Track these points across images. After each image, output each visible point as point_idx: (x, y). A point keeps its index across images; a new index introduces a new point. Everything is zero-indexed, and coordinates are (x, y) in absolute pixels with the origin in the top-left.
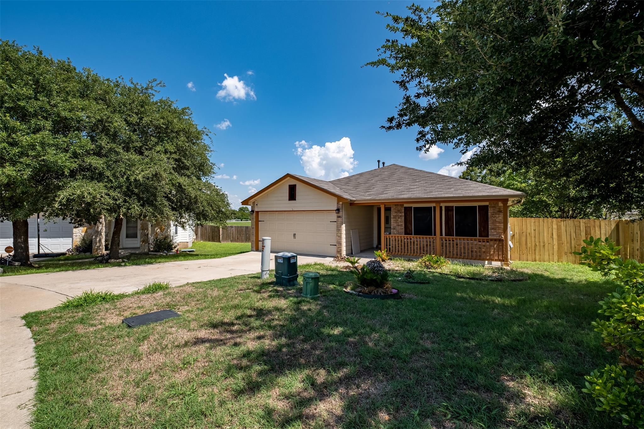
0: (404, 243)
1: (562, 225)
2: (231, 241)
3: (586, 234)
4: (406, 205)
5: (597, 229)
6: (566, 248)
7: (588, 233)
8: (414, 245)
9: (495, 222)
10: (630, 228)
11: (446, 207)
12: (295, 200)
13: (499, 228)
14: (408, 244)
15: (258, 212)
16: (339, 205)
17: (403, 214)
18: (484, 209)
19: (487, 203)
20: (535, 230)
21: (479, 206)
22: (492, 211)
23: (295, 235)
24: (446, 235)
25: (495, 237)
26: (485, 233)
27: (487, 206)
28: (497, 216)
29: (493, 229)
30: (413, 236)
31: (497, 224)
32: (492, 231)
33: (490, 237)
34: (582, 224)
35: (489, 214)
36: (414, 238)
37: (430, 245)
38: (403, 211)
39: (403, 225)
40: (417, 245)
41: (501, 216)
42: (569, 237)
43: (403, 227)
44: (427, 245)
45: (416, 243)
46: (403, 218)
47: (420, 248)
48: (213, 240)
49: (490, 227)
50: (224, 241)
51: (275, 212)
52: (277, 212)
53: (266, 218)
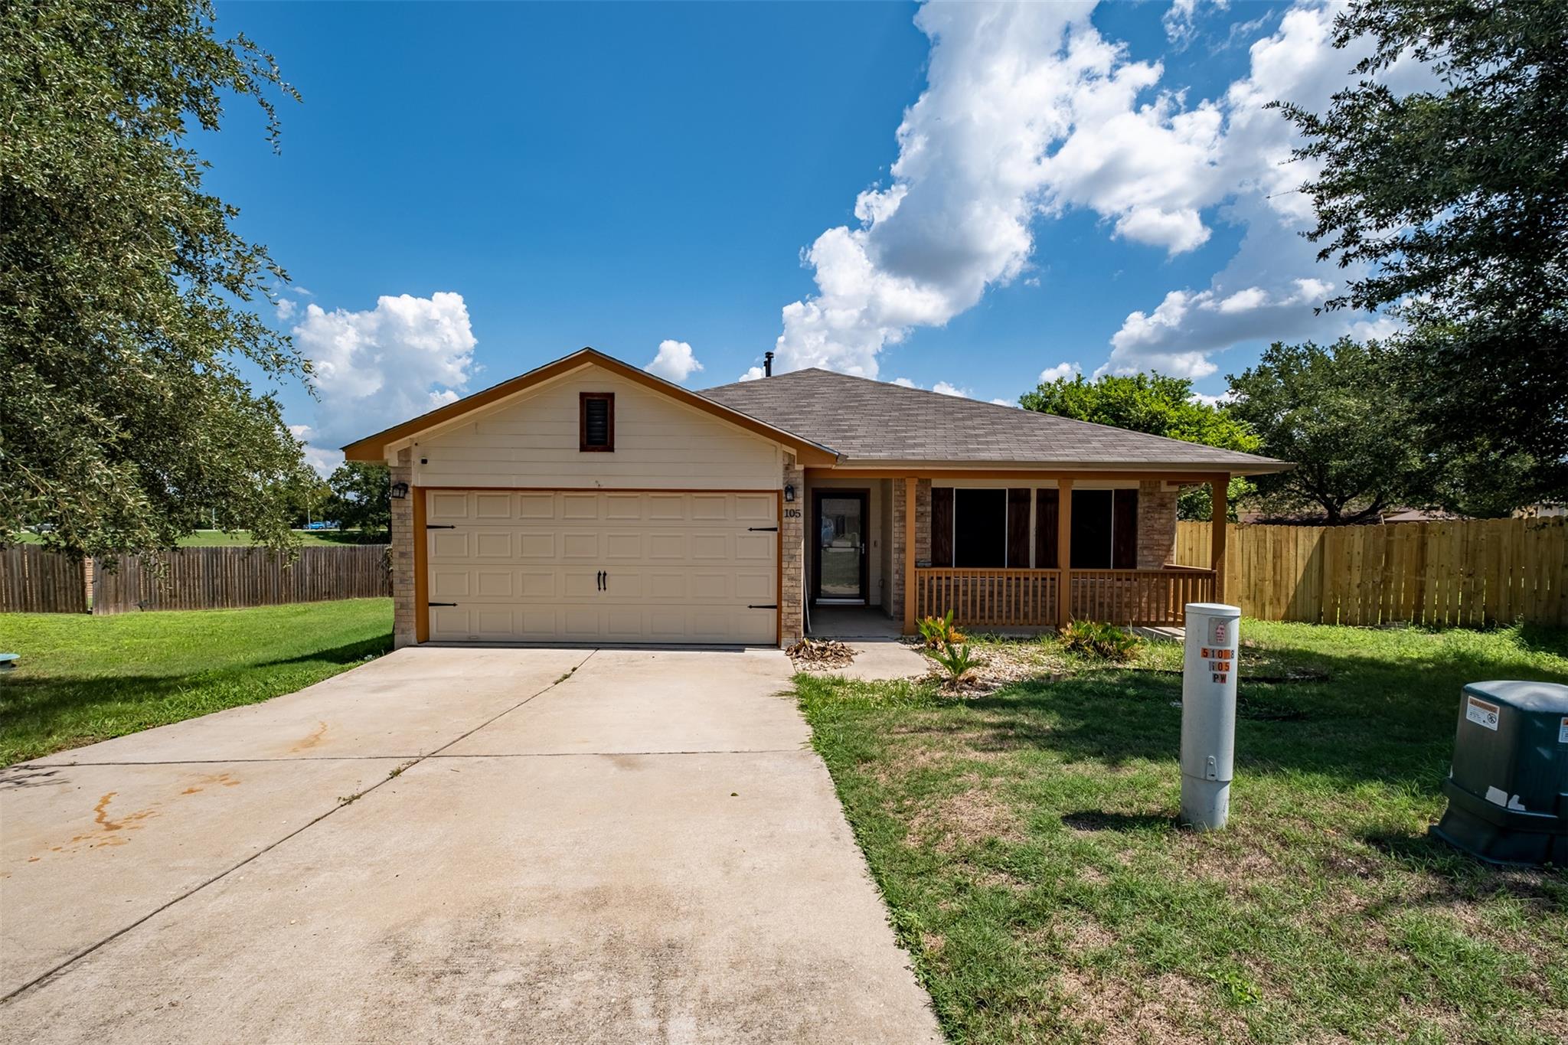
0: (930, 591)
1: (1237, 539)
2: (142, 607)
3: (1274, 557)
4: (938, 483)
5: (1292, 545)
6: (1240, 586)
7: (1278, 553)
8: (956, 594)
9: (1151, 530)
10: (1346, 543)
11: (1039, 491)
12: (611, 449)
13: (1159, 545)
14: (939, 591)
15: (422, 491)
16: (793, 475)
17: (929, 509)
18: (1128, 498)
19: (1134, 484)
20: (1191, 550)
21: (1116, 491)
22: (1147, 504)
23: (602, 577)
24: (1037, 566)
25: (1151, 568)
26: (1127, 558)
27: (1135, 492)
28: (1156, 516)
29: (1146, 548)
30: (954, 569)
31: (1156, 537)
32: (1145, 552)
33: (1139, 568)
34: (1268, 535)
35: (1140, 511)
36: (956, 574)
37: (1000, 593)
38: (929, 499)
39: (929, 540)
40: (965, 593)
41: (1164, 516)
42: (1246, 562)
43: (929, 546)
44: (991, 594)
45: (961, 588)
46: (929, 519)
47: (974, 602)
48: (48, 605)
49: (1139, 542)
50: (106, 608)
51: (508, 493)
52: (521, 493)
53: (465, 515)
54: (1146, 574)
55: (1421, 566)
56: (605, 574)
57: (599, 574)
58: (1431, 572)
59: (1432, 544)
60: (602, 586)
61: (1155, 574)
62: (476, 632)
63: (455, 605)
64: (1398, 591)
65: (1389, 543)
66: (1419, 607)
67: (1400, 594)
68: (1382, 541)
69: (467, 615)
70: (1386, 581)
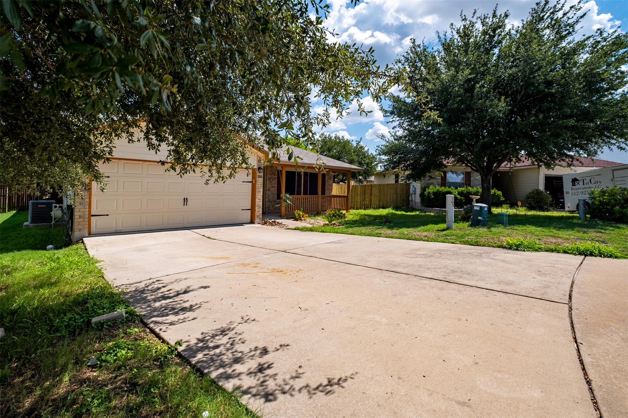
9: (328, 185)
11: (304, 172)
13: (330, 189)
16: (260, 164)
17: (277, 177)
22: (327, 178)
27: (325, 174)
28: (329, 181)
31: (329, 187)
32: (327, 191)
38: (277, 173)
41: (331, 181)
43: (276, 189)
46: (277, 180)
49: (326, 188)
51: (141, 162)
52: (148, 163)
53: (116, 171)
54: (327, 197)
55: (371, 195)
56: (187, 199)
57: (184, 199)
58: (373, 196)
59: (373, 189)
60: (185, 204)
61: (329, 197)
62: (120, 228)
63: (107, 215)
64: (367, 201)
65: (365, 189)
66: (371, 204)
67: (367, 202)
68: (364, 188)
69: (115, 219)
70: (365, 198)
